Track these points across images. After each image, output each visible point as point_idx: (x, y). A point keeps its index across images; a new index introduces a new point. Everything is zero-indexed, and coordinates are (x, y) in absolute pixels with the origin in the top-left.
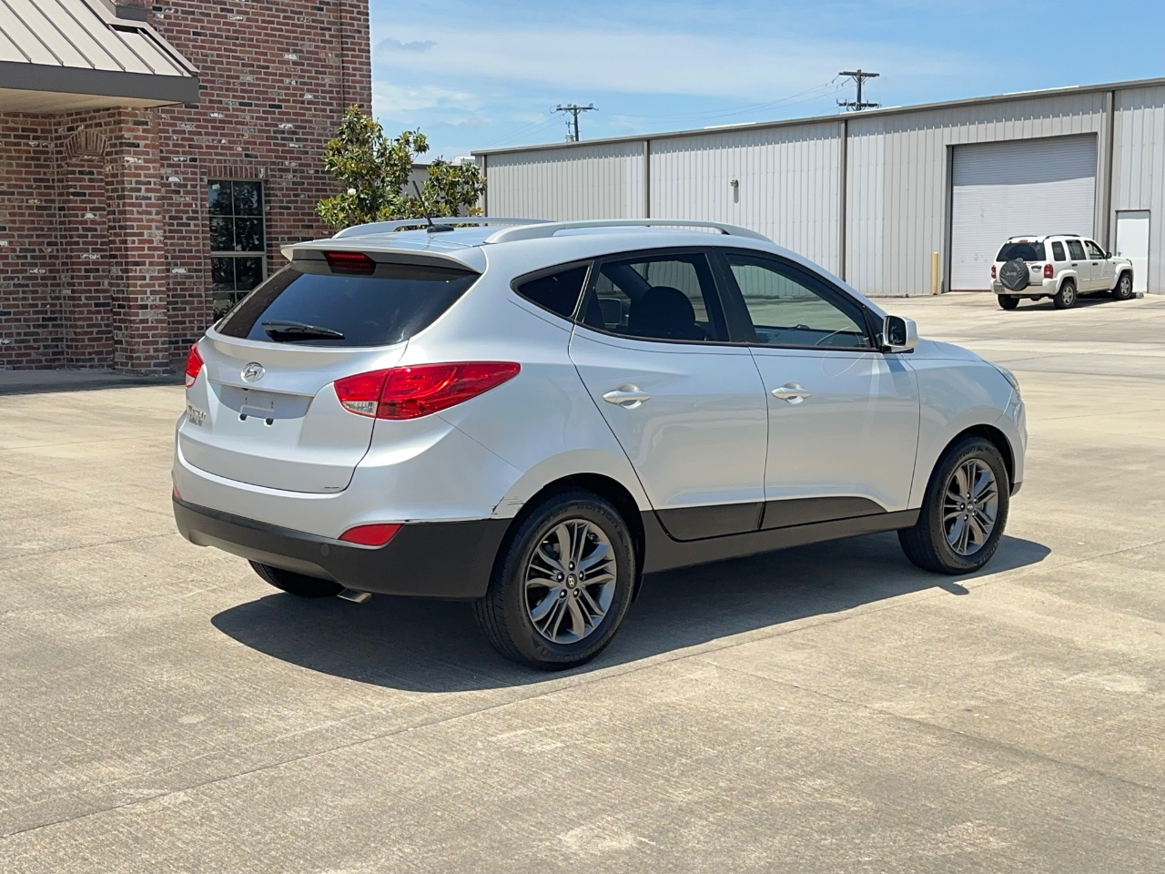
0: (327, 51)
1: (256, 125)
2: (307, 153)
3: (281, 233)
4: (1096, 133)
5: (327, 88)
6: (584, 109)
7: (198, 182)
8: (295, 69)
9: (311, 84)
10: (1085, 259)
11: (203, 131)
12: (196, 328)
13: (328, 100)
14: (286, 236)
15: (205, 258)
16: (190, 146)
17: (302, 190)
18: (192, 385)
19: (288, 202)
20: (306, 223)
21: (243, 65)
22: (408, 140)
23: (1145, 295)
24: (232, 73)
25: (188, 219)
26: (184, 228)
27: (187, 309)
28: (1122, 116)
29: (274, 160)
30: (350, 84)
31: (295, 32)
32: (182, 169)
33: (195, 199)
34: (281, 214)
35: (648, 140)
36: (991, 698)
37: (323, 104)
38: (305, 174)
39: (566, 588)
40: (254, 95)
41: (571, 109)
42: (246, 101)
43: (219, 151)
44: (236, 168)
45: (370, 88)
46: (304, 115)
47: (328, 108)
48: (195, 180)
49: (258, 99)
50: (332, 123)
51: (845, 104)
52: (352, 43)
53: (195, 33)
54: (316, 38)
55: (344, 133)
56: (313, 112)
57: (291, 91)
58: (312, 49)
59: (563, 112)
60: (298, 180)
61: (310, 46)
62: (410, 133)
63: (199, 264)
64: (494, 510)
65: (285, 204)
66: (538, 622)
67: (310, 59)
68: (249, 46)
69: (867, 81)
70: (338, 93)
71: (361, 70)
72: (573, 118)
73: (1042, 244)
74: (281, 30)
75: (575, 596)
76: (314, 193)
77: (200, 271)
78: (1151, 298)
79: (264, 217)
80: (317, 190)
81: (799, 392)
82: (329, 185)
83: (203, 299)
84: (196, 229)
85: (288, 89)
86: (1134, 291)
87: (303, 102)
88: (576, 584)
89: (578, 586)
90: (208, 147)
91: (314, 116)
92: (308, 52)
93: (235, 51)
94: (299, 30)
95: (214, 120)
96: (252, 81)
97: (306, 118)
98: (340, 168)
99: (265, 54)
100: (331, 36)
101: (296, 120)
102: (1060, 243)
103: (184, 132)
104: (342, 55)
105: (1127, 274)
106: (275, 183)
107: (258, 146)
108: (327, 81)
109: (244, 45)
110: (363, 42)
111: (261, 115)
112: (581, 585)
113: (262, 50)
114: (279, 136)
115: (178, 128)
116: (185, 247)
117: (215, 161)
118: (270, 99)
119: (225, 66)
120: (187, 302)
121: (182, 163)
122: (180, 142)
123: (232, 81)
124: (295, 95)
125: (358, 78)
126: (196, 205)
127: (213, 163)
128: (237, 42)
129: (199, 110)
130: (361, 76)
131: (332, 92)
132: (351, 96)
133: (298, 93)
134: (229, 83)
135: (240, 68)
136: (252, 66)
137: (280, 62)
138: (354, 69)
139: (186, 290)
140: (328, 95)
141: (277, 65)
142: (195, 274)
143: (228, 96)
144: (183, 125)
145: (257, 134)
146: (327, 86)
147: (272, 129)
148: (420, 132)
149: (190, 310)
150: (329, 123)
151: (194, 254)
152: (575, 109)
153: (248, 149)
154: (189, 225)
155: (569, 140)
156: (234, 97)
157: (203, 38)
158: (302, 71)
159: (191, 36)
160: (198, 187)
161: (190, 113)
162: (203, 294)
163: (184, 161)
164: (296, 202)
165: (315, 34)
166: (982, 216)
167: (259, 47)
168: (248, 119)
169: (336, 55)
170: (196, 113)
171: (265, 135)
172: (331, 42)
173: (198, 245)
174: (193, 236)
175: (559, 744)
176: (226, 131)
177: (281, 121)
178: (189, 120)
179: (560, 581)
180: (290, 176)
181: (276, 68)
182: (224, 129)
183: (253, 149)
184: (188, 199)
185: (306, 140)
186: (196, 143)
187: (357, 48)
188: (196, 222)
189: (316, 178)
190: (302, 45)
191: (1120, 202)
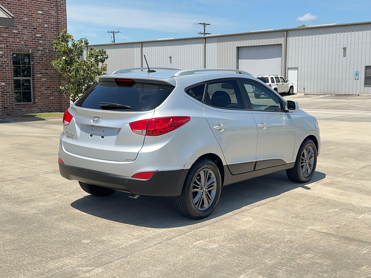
0: (52, 11)
1: (28, 35)
2: (45, 44)
3: (37, 71)
4: (282, 44)
5: (52, 23)
6: (116, 32)
7: (9, 54)
8: (41, 16)
9: (47, 21)
10: (280, 82)
11: (10, 36)
12: (8, 104)
13: (52, 27)
14: (39, 72)
15: (11, 79)
16: (6, 42)
17: (44, 57)
18: (68, 125)
19: (39, 61)
20: (46, 68)
21: (24, 14)
22: (82, 41)
23: (297, 94)
24: (20, 17)
25: (6, 66)
26: (4, 69)
27: (5, 97)
28: (289, 39)
29: (35, 47)
30: (60, 22)
31: (42, 4)
32: (3, 49)
33: (8, 60)
34: (37, 65)
35: (142, 43)
36: (341, 224)
37: (51, 28)
38: (45, 52)
39: (203, 192)
40: (28, 25)
41: (112, 32)
42: (25, 27)
43: (16, 43)
44: (22, 49)
45: (66, 23)
46: (44, 32)
47: (53, 29)
48: (8, 53)
49: (29, 26)
50: (54, 35)
51: (200, 33)
52: (60, 8)
53: (8, 4)
54: (48, 6)
55: (60, 38)
56: (47, 31)
57: (40, 24)
58: (47, 10)
59: (110, 33)
60: (43, 53)
61: (46, 9)
62: (83, 39)
63: (9, 82)
64: (184, 166)
65: (38, 62)
66: (195, 203)
67: (46, 13)
68: (26, 8)
69: (207, 26)
70: (56, 24)
71: (63, 17)
72: (113, 35)
73: (268, 78)
74: (37, 3)
75: (205, 194)
76: (48, 58)
77: (10, 84)
78: (299, 95)
79: (31, 66)
80: (49, 57)
81: (265, 125)
82: (53, 55)
83: (11, 93)
84: (8, 70)
85: (39, 23)
86: (294, 92)
87: (44, 27)
88: (205, 190)
89: (206, 191)
90: (12, 42)
91: (48, 32)
92: (46, 11)
93: (21, 10)
94: (43, 3)
95: (14, 33)
96: (27, 20)
97: (45, 33)
98: (59, 50)
99: (32, 11)
100: (53, 6)
101: (42, 34)
102: (273, 78)
103: (4, 37)
104: (57, 12)
105: (292, 87)
106: (35, 54)
107: (29, 42)
108: (52, 21)
109: (24, 8)
110: (64, 8)
111: (30, 31)
112: (207, 190)
113: (30, 10)
114: (36, 39)
115: (2, 35)
116: (4, 76)
117: (15, 47)
118: (33, 26)
119: (18, 15)
120: (5, 95)
121: (3, 47)
122: (3, 40)
123: (20, 20)
124: (42, 25)
125: (62, 20)
126: (8, 62)
127: (14, 47)
128: (22, 7)
129: (9, 29)
130: (63, 19)
131: (54, 24)
132: (60, 26)
133: (43, 24)
134: (19, 21)
135: (23, 15)
136: (27, 15)
137: (36, 14)
138: (61, 17)
139: (5, 90)
140: (52, 25)
141: (35, 15)
142: (8, 85)
143: (19, 25)
144: (4, 34)
145: (29, 38)
146: (52, 22)
147: (34, 36)
148: (86, 38)
149: (6, 97)
150: (53, 35)
151: (7, 78)
152: (114, 32)
153: (26, 43)
154: (6, 68)
155: (112, 42)
156: (21, 25)
157: (10, 5)
158: (44, 17)
159: (7, 4)
160: (9, 55)
161: (6, 30)
162: (11, 92)
163: (4, 46)
164: (42, 61)
165: (48, 5)
166: (247, 69)
167: (29, 9)
168: (26, 33)
169: (55, 12)
170: (8, 30)
171: (31, 38)
172: (53, 8)
173: (9, 75)
174: (7, 72)
175: (217, 245)
176: (18, 37)
177: (37, 33)
178: (6, 33)
179: (201, 189)
180: (40, 52)
181: (35, 16)
182: (18, 36)
183: (28, 43)
184: (6, 59)
185: (45, 40)
186: (8, 40)
187: (62, 10)
188: (8, 67)
189: (49, 53)
190: (44, 8)
191: (289, 65)
